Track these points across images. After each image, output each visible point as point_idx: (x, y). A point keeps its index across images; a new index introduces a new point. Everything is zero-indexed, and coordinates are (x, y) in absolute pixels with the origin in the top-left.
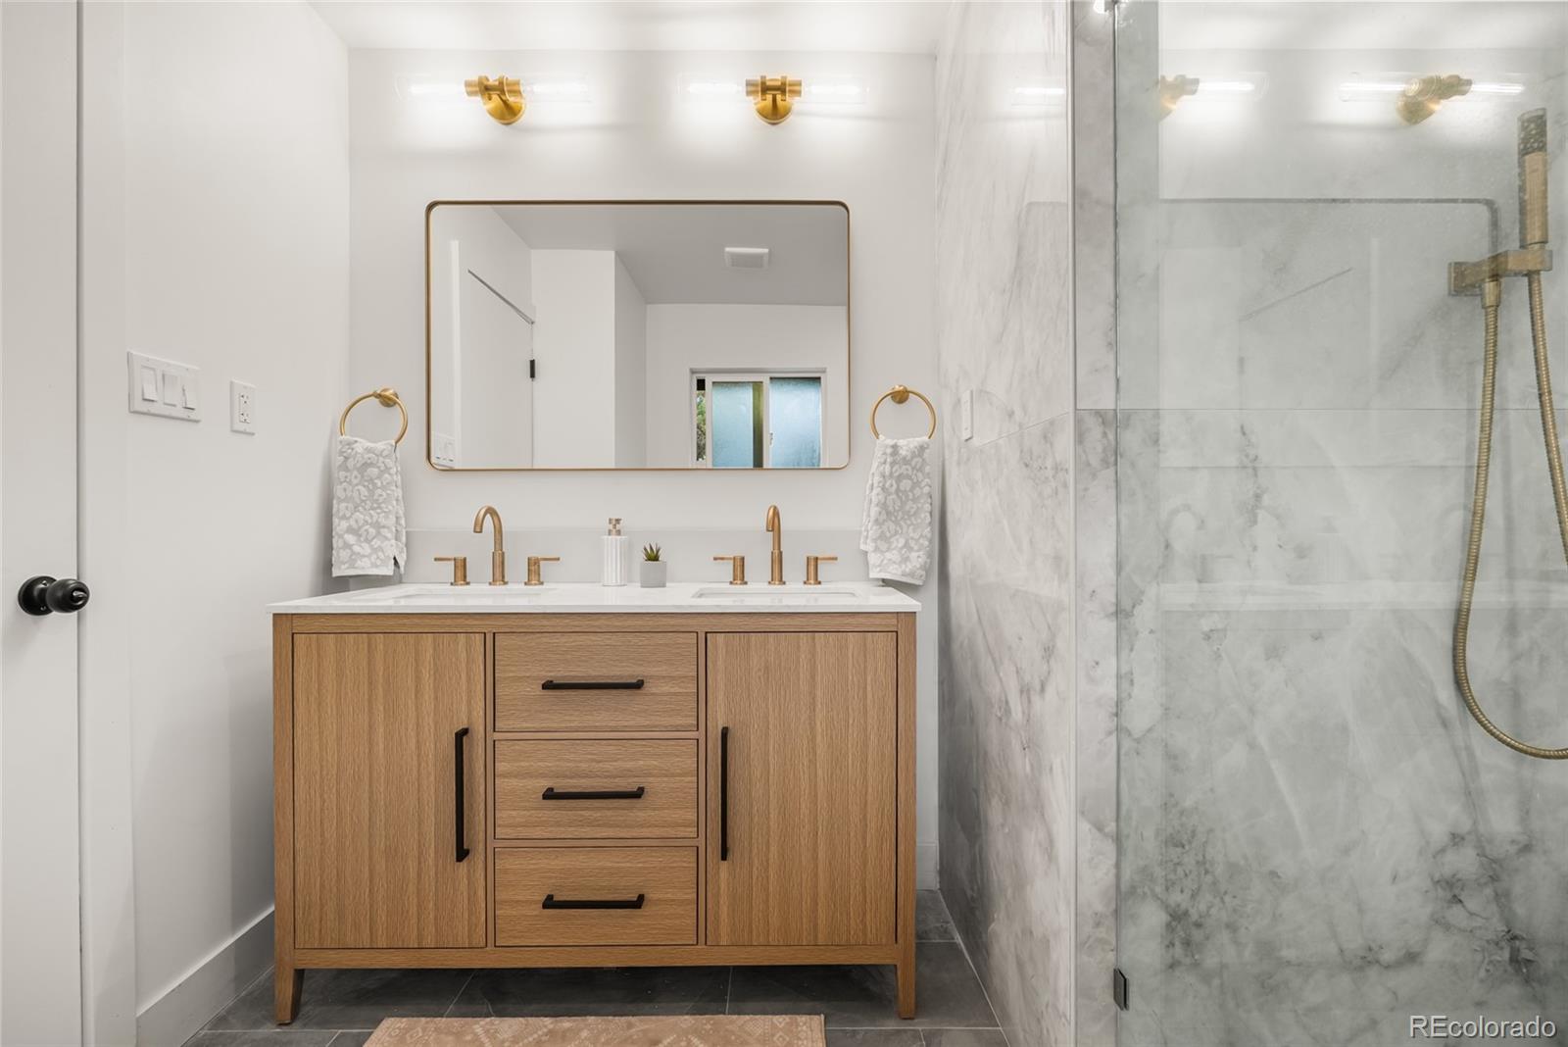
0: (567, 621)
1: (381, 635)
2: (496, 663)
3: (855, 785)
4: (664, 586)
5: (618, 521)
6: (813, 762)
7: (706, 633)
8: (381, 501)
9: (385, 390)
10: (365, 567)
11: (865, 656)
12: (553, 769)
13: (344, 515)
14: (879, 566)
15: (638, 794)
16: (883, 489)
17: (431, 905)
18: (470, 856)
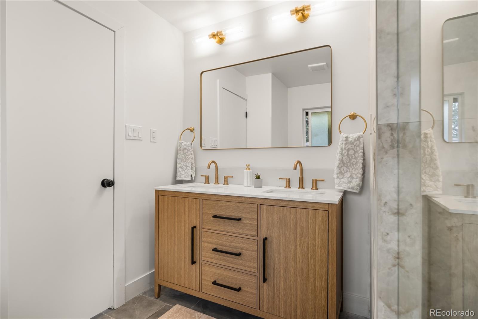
0: (220, 197)
1: (177, 197)
2: (203, 208)
3: (311, 267)
4: (262, 187)
5: (249, 165)
6: (296, 255)
7: (260, 205)
8: (187, 159)
9: (191, 127)
10: (183, 178)
11: (315, 219)
12: (217, 242)
13: (179, 163)
14: (338, 184)
15: (239, 254)
16: (341, 154)
17: (187, 275)
18: (196, 263)
